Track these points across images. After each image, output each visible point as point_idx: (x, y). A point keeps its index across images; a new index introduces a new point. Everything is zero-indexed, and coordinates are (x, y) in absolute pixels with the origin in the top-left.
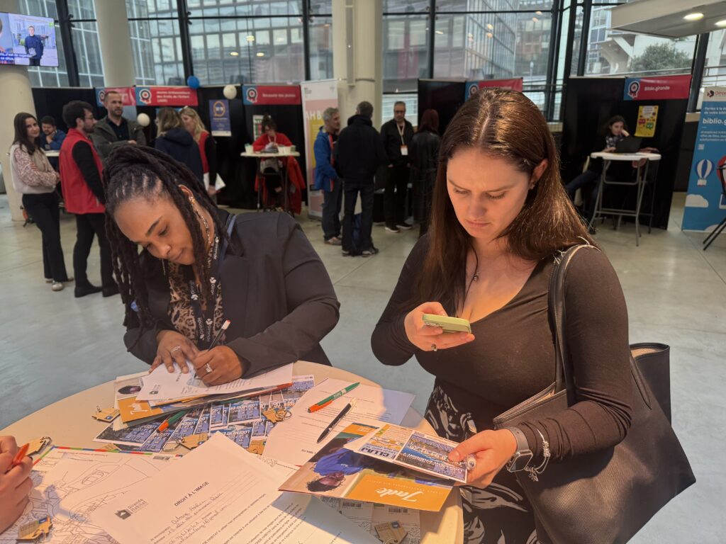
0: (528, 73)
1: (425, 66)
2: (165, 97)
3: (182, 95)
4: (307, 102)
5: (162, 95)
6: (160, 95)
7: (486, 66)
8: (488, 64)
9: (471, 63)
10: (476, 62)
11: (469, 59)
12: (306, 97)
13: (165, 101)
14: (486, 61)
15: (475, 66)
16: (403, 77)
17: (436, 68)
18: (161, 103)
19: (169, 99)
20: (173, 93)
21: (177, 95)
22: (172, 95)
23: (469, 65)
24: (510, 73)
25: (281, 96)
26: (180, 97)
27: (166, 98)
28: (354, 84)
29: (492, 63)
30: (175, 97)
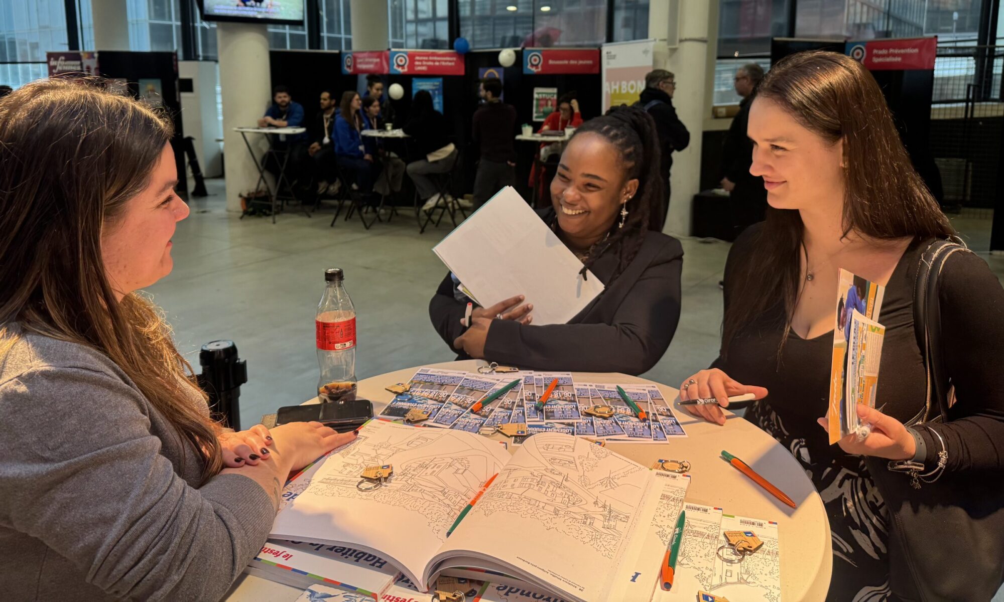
0: (949, 28)
1: (783, 19)
2: (424, 63)
3: (446, 61)
4: (608, 70)
5: (421, 61)
6: (419, 61)
7: (879, 19)
8: (882, 15)
9: (855, 14)
10: (862, 12)
11: (852, 10)
12: (608, 64)
13: (424, 68)
14: (879, 11)
15: (861, 19)
16: (748, 35)
17: (800, 22)
18: (419, 71)
19: (429, 67)
20: (436, 58)
21: (439, 61)
22: (434, 61)
23: (851, 17)
24: (919, 29)
25: (572, 62)
26: (443, 63)
27: (426, 65)
28: (677, 46)
29: (888, 15)
30: (437, 64)
